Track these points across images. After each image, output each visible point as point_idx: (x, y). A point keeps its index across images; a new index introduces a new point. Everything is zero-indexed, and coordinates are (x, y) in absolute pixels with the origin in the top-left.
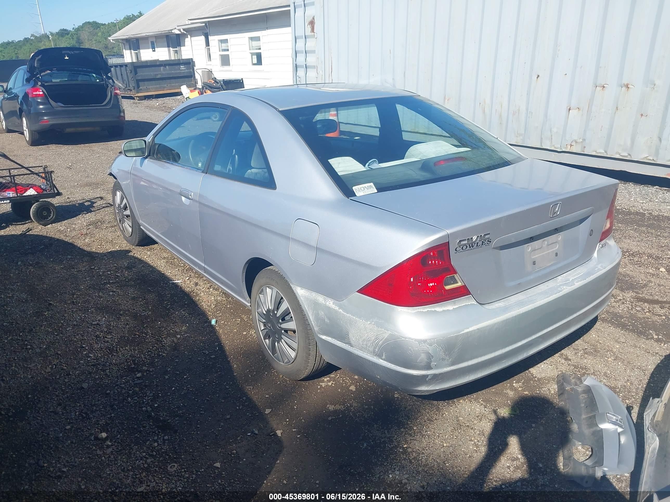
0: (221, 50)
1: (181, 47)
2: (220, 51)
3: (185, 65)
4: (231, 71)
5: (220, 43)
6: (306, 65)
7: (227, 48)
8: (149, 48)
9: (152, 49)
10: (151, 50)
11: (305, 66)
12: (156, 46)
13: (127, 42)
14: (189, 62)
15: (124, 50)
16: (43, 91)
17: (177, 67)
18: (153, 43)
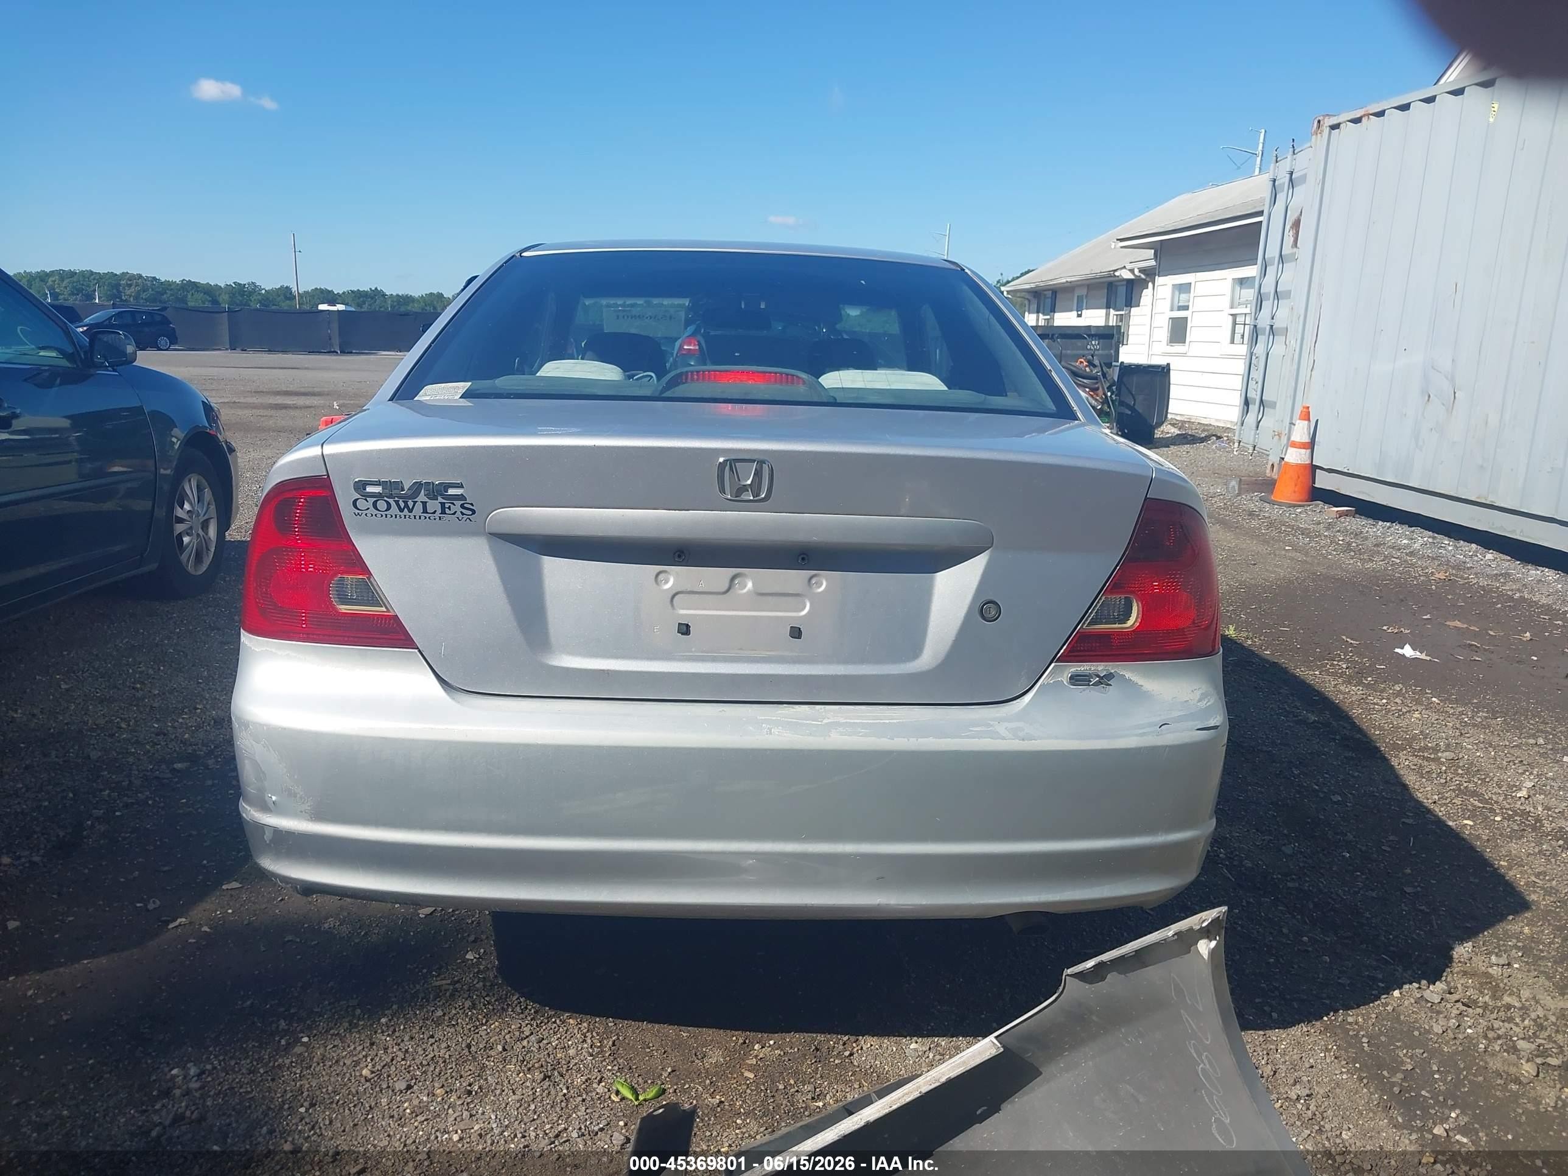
0: (1176, 307)
1: (1133, 309)
2: (1172, 310)
3: (1099, 339)
4: (1184, 355)
5: (1177, 293)
6: (1272, 326)
7: (1186, 304)
8: (1071, 311)
9: (1077, 311)
10: (1075, 313)
11: (1268, 328)
12: (1084, 307)
13: (1035, 297)
14: (1111, 332)
15: (1027, 313)
16: (699, 344)
17: (1079, 343)
18: (1080, 299)
